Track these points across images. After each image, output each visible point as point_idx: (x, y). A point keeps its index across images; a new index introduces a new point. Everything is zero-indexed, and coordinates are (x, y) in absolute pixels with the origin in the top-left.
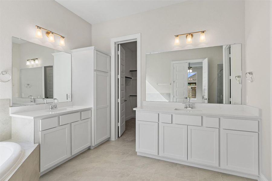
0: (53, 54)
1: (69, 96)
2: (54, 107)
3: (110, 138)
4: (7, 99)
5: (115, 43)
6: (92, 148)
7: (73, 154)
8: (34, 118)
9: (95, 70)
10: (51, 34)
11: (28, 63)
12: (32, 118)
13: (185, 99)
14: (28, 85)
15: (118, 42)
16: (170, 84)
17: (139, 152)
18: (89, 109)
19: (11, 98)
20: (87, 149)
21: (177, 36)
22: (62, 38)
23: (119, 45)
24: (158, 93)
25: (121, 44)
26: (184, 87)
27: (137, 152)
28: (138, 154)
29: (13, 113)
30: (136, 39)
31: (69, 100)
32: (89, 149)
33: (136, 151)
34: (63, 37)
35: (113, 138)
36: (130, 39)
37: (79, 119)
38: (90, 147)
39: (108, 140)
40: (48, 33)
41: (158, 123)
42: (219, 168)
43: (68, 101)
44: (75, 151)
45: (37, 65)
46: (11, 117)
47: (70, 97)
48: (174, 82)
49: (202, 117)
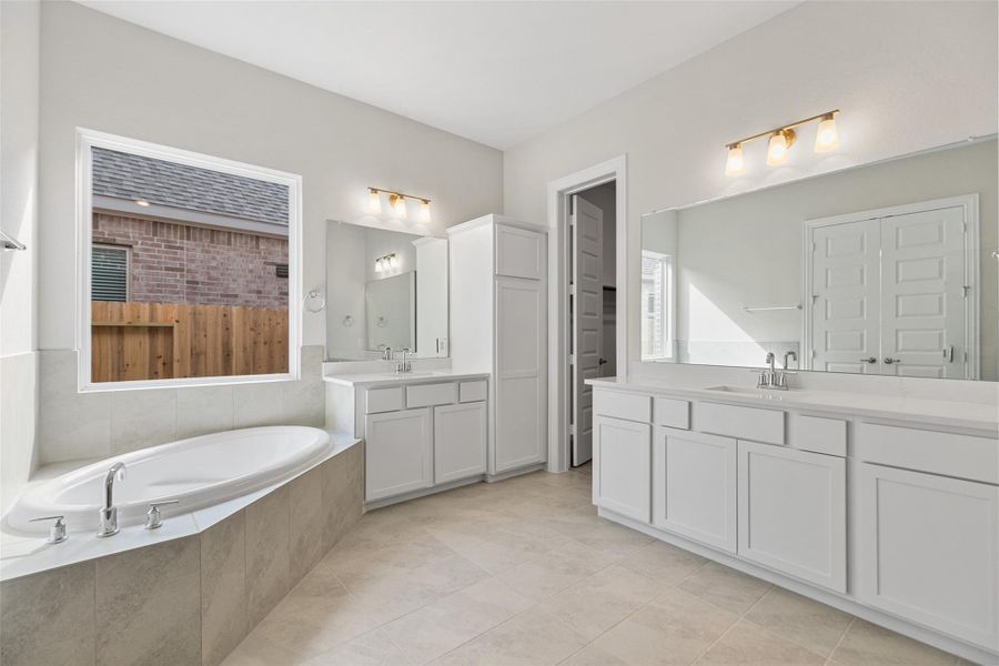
0: (414, 243)
1: (442, 344)
2: (406, 368)
3: (545, 464)
4: (318, 347)
5: (561, 194)
6: (490, 480)
7: (438, 482)
8: (355, 384)
9: (496, 276)
10: (398, 200)
11: (378, 267)
12: (350, 384)
13: (865, 365)
14: (382, 319)
15: (571, 188)
16: (800, 307)
17: (604, 509)
18: (484, 378)
19: (323, 342)
20: (476, 481)
21: (734, 146)
22: (424, 205)
23: (575, 197)
24: (751, 340)
25: (578, 194)
26: (862, 314)
27: (596, 507)
28: (600, 513)
29: (329, 375)
30: (614, 174)
31: (443, 353)
32: (482, 480)
33: (594, 503)
34: (426, 202)
35: (553, 466)
36: (599, 176)
37: (453, 399)
38: (484, 475)
39: (540, 469)
40: (393, 198)
41: (651, 427)
42: (849, 598)
43: (439, 355)
44: (446, 475)
45: (395, 270)
46: (324, 382)
47: (446, 345)
48: (814, 297)
49: (786, 415)
